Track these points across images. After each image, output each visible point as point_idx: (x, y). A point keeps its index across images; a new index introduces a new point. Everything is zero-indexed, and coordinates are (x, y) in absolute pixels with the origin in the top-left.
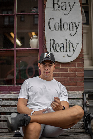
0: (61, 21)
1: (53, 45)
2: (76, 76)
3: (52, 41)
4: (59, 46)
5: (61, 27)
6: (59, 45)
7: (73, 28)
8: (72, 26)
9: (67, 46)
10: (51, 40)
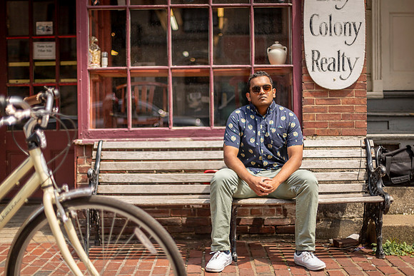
0: (330, 20)
1: (316, 61)
2: (353, 111)
3: (316, 54)
4: (326, 62)
5: (331, 30)
6: (326, 60)
7: (350, 32)
8: (349, 28)
9: (339, 62)
10: (313, 52)
